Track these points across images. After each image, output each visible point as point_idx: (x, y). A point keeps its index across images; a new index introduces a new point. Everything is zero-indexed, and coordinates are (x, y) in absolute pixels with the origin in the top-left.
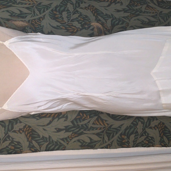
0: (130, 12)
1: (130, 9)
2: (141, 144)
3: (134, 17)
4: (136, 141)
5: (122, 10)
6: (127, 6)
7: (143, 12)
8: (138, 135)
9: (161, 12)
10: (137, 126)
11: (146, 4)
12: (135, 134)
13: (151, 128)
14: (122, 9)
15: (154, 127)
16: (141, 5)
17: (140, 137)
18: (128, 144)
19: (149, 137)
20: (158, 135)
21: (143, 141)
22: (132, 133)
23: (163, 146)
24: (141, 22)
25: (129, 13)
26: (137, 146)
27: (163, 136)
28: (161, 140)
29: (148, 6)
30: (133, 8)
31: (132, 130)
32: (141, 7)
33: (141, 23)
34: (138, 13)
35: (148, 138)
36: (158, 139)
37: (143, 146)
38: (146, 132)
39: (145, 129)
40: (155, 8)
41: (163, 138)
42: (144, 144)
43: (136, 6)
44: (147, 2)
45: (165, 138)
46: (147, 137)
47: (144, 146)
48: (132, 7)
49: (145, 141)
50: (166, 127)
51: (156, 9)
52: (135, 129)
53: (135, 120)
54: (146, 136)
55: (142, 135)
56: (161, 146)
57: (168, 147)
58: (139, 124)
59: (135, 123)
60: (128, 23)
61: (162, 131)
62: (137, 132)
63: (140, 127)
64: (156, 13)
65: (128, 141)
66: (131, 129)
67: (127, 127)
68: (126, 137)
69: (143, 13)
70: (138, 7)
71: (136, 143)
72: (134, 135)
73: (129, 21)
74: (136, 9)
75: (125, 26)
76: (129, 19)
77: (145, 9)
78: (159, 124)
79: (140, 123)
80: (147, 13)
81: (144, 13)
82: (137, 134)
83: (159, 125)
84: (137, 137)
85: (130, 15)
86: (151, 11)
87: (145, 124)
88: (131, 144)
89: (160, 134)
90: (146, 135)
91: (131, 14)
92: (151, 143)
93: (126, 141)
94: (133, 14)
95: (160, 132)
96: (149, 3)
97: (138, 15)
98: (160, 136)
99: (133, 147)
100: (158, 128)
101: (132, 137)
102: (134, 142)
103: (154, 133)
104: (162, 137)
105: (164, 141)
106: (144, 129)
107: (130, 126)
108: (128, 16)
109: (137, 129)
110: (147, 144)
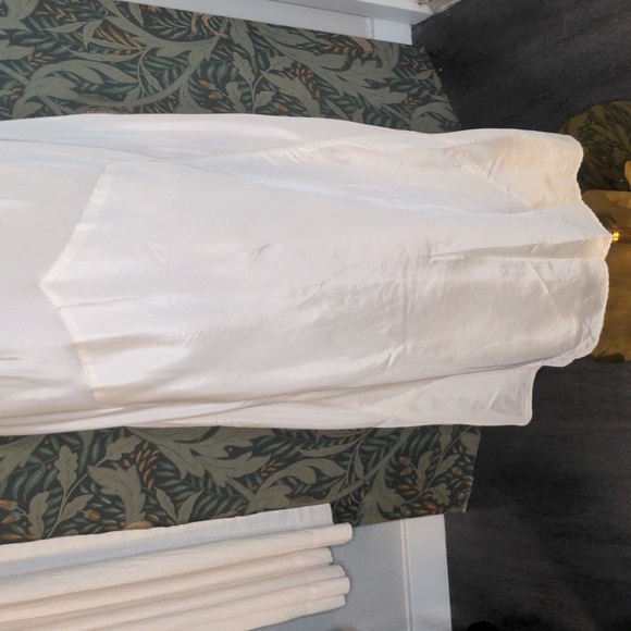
0: (36, 45)
1: (35, 34)
2: (72, 525)
3: (50, 62)
4: (56, 514)
5: (5, 33)
6: (25, 21)
7: (86, 44)
8: (61, 493)
9: (153, 51)
10: (57, 464)
11: (101, 18)
12: (48, 490)
13: (108, 464)
14: (5, 30)
15: (120, 462)
16: (80, 19)
17: (70, 500)
18: (26, 528)
19: (105, 496)
20: (137, 488)
21: (80, 515)
22: (38, 489)
23: (156, 525)
24: (74, 85)
25: (32, 49)
26: (59, 533)
27: (152, 489)
28: (147, 502)
29: (106, 26)
30: (50, 29)
31: (37, 476)
32: (80, 30)
33: (73, 89)
34: (65, 48)
35: (101, 502)
36: (135, 501)
37: (82, 530)
38: (89, 481)
39: (85, 470)
40: (132, 35)
41: (154, 497)
42: (85, 525)
43: (62, 22)
44: (103, 13)
45: (160, 494)
46: (96, 499)
47: (87, 528)
48: (42, 26)
49: (90, 511)
50: (162, 458)
51: (136, 39)
52: (47, 472)
53: (46, 443)
54: (91, 496)
55: (76, 493)
56: (148, 524)
57: (175, 524)
58: (61, 455)
59: (46, 451)
60: (23, 86)
61: (147, 472)
62: (56, 483)
63: (66, 466)
64: (133, 52)
65: (24, 519)
66: (31, 473)
67: (18, 467)
68: (14, 505)
69: (85, 51)
70: (67, 29)
71: (57, 523)
72: (46, 494)
73: (28, 78)
74: (60, 35)
75: (9, 96)
76: (26, 70)
77: (95, 36)
78: (138, 448)
79: (65, 450)
80: (101, 50)
81: (89, 49)
82: (57, 490)
83: (136, 452)
84: (57, 500)
85: (34, 54)
86: (114, 45)
87: (85, 452)
88: (37, 526)
89: (144, 485)
90: (91, 492)
91: (36, 52)
92: (112, 516)
93: (17, 517)
94: (46, 52)
95: (141, 475)
96: (111, 14)
97: (65, 57)
98: (143, 491)
99: (44, 537)
100: (132, 462)
101: (39, 504)
102: (45, 518)
103: (121, 483)
104: (150, 495)
105: (158, 507)
106: (81, 472)
107: (28, 464)
108: (25, 58)
109: (55, 471)
110: (99, 523)
